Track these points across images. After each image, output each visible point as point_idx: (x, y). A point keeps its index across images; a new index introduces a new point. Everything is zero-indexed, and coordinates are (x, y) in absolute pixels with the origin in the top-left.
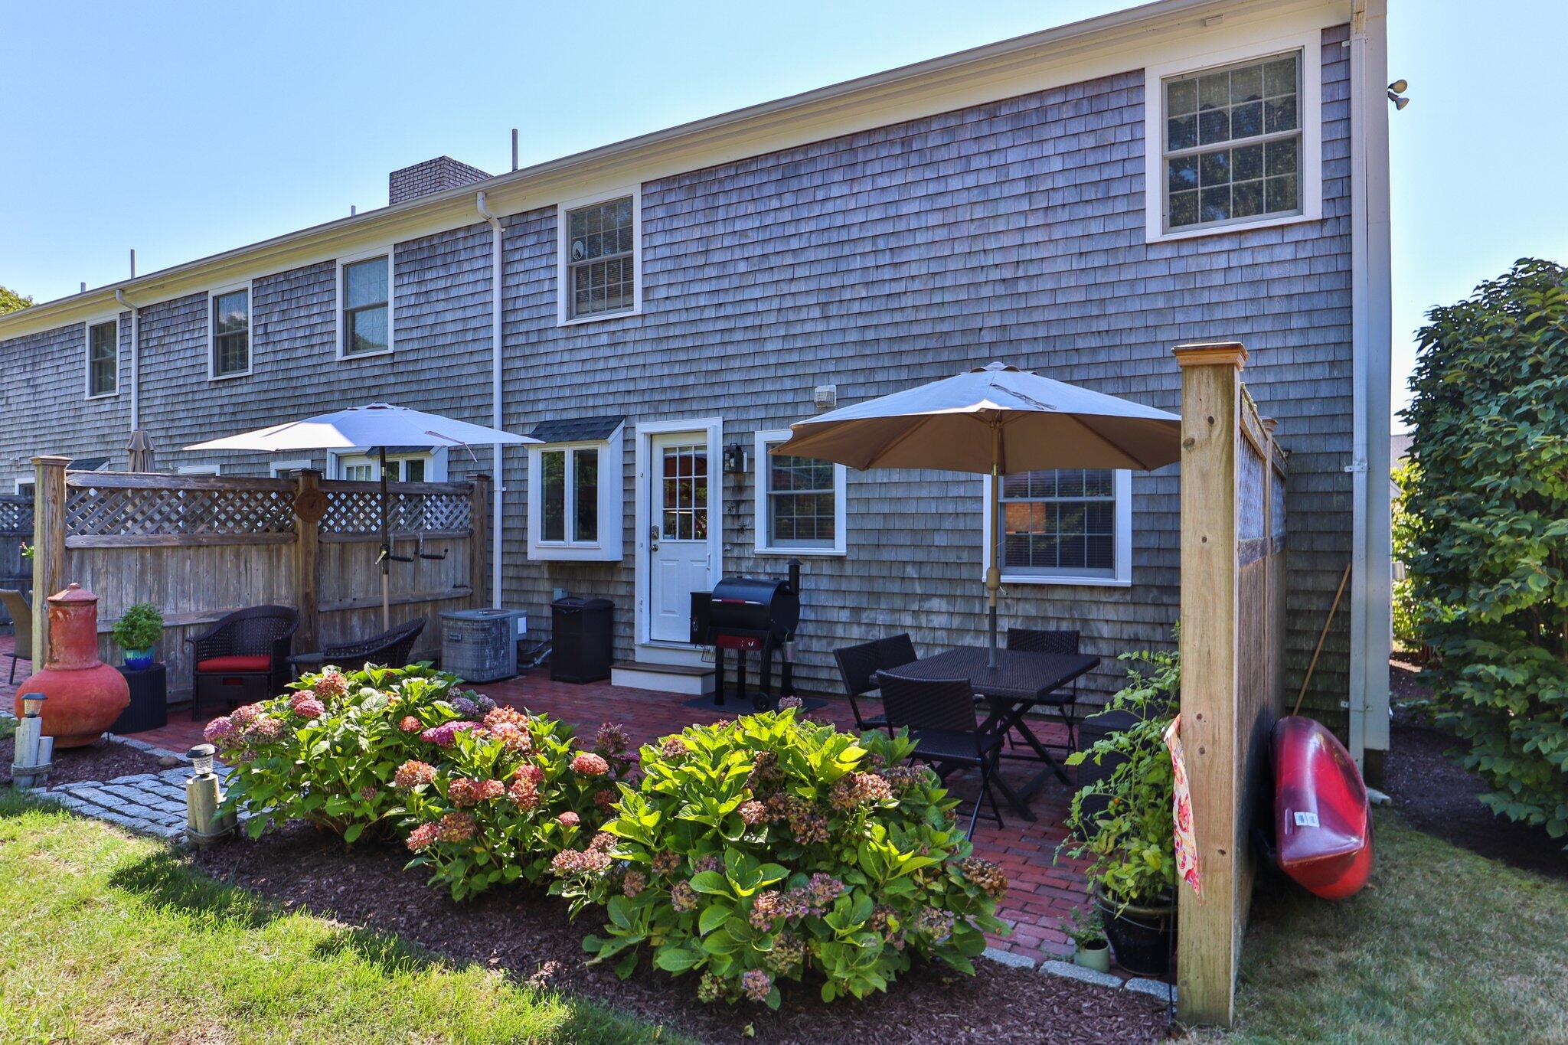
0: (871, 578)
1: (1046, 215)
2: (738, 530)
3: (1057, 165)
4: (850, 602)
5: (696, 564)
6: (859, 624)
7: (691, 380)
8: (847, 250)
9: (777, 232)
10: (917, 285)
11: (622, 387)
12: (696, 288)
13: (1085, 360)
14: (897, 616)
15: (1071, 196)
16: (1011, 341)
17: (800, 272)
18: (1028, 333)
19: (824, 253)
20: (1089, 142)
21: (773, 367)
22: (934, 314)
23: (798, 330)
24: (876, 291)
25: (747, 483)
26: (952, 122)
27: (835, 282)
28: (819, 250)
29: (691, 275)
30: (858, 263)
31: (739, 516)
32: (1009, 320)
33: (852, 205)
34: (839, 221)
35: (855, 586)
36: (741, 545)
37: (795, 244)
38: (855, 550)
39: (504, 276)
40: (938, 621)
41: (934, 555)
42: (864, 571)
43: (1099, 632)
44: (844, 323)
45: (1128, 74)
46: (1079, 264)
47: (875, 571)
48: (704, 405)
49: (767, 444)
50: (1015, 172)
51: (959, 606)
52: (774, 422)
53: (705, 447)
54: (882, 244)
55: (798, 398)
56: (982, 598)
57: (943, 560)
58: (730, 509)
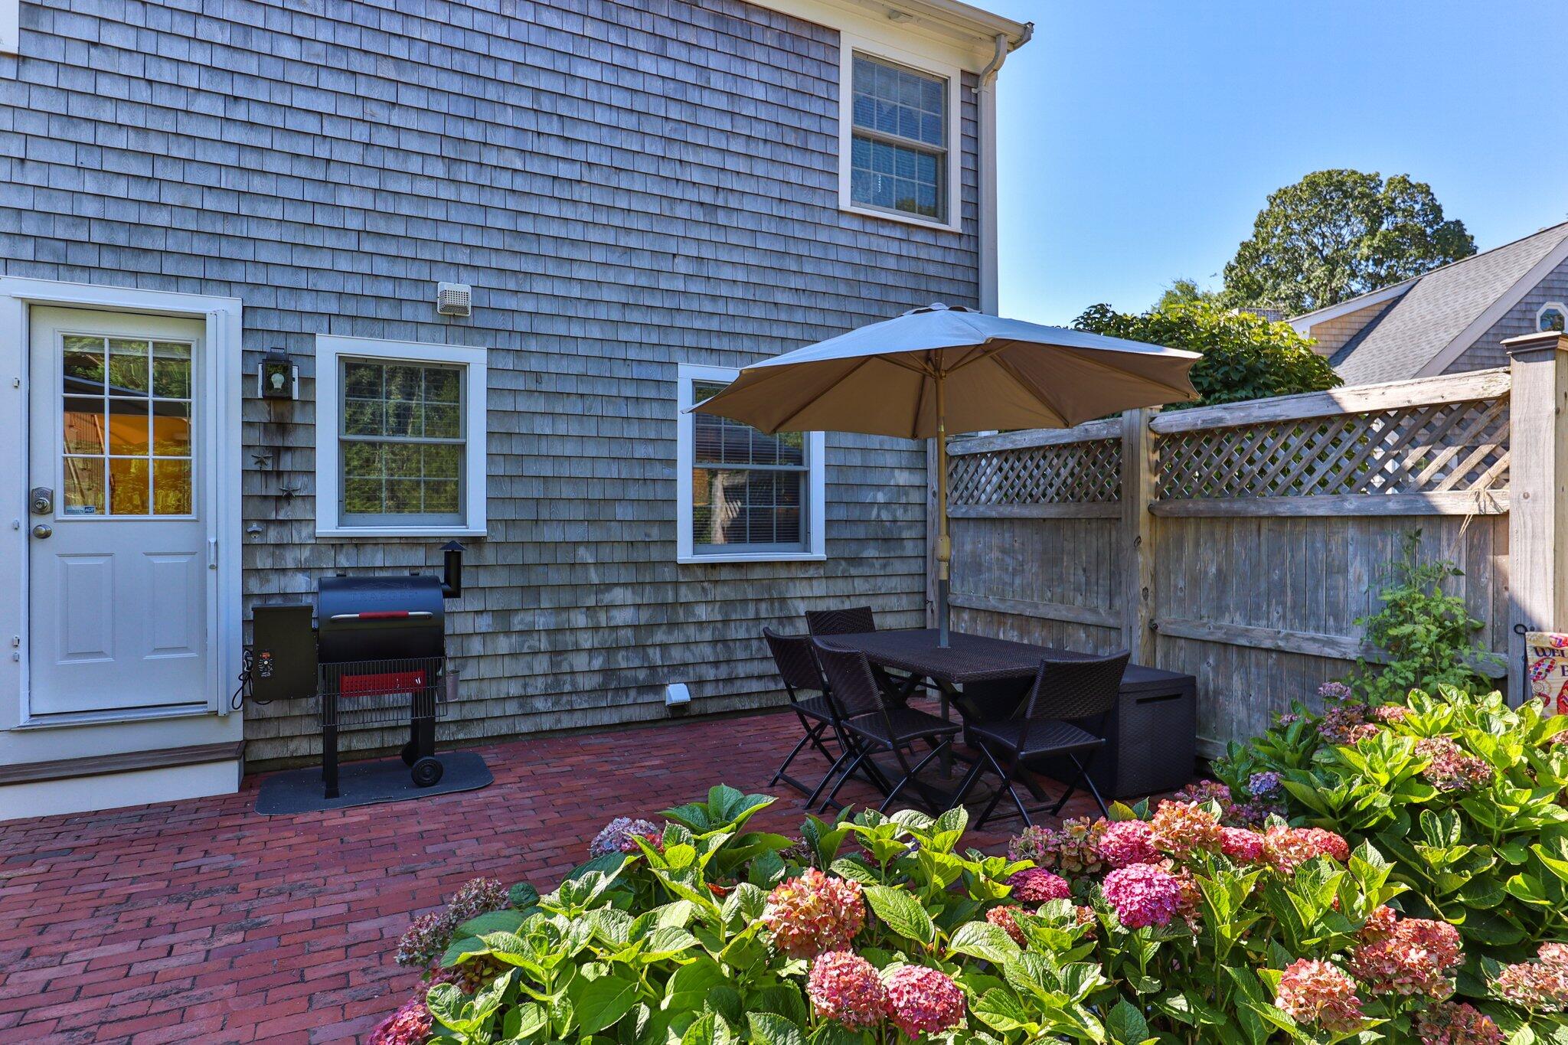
0: (525, 566)
1: (748, 145)
2: (277, 499)
3: (760, 93)
4: (495, 602)
5: (157, 561)
6: (508, 633)
7: (161, 218)
8: (492, 93)
10: (596, 177)
14: (564, 616)
15: (773, 134)
16: (709, 278)
17: (408, 97)
18: (727, 273)
19: (455, 84)
20: (790, 82)
21: (354, 235)
22: (617, 221)
23: (403, 186)
24: (535, 166)
25: (298, 418)
27: (471, 132)
28: (444, 76)
30: (508, 117)
31: (279, 474)
32: (707, 252)
33: (500, 31)
34: (480, 45)
35: (501, 579)
36: (282, 522)
37: (399, 49)
38: (501, 527)
40: (623, 617)
41: (617, 533)
42: (515, 558)
43: (797, 611)
44: (486, 199)
45: (825, 28)
46: (778, 210)
47: (531, 557)
48: (196, 270)
49: (341, 358)
50: (717, 82)
51: (649, 597)
52: (357, 323)
53: (187, 348)
54: (546, 104)
55: (405, 292)
56: (676, 584)
57: (627, 538)
58: (261, 461)
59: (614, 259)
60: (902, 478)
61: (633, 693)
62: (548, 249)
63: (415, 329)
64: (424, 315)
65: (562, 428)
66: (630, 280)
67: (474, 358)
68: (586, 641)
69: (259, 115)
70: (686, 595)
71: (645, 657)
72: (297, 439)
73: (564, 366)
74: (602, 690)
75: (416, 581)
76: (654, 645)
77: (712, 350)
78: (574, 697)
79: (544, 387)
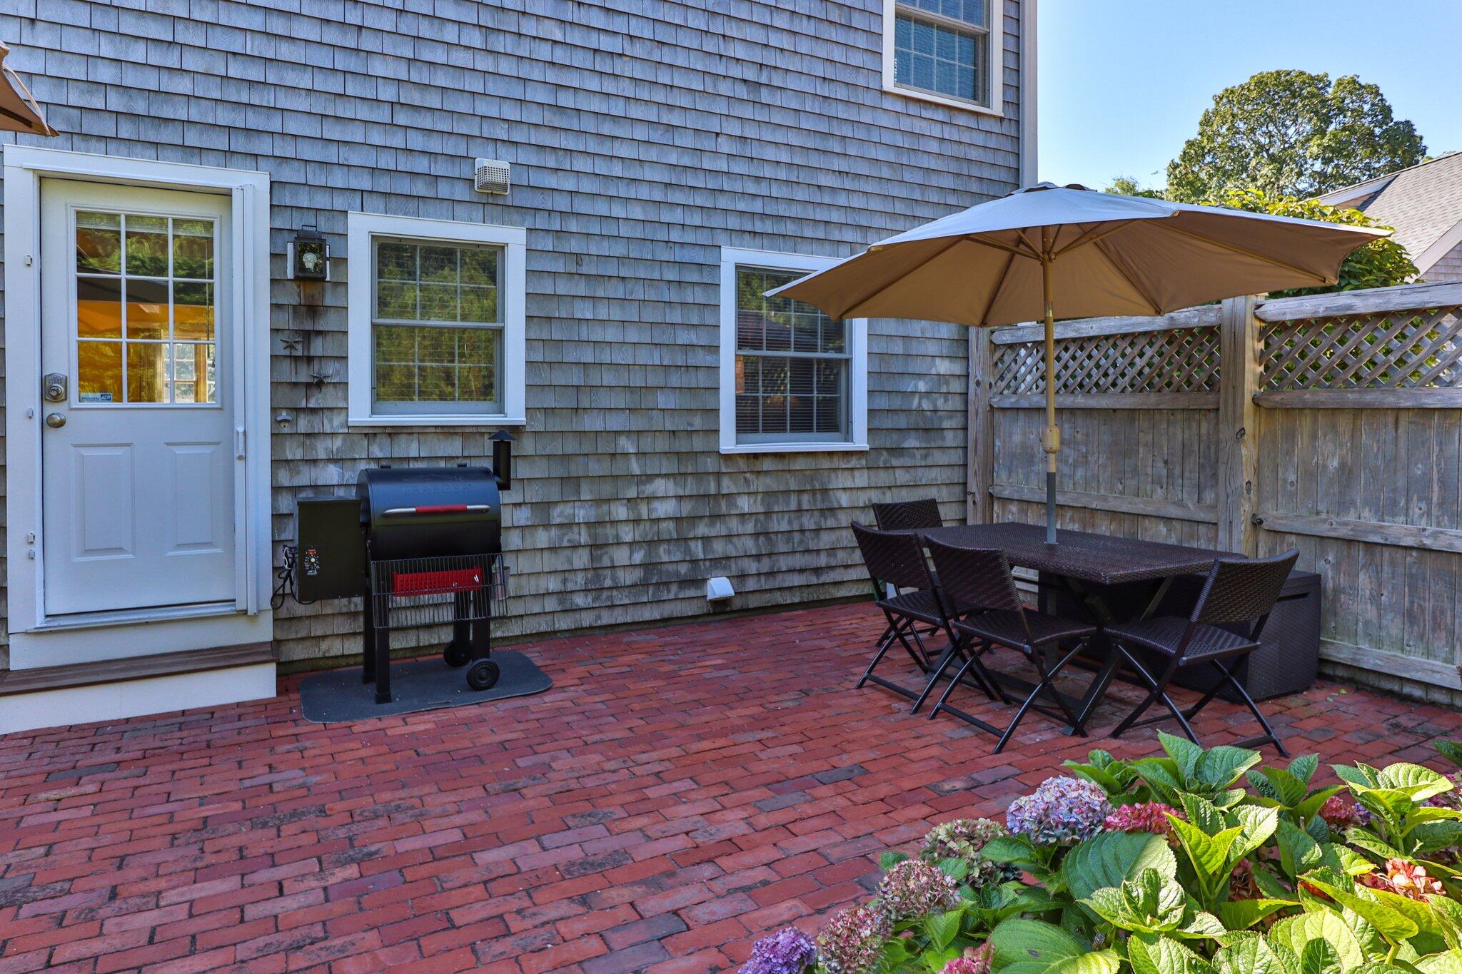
0: (565, 457)
1: (792, 21)
2: (308, 385)
4: (534, 494)
5: (179, 451)
6: (547, 526)
10: (638, 50)
14: (605, 508)
16: (752, 158)
18: (770, 154)
21: (387, 108)
22: (659, 97)
23: (439, 56)
24: (576, 38)
25: (329, 301)
31: (309, 359)
32: (750, 132)
35: (542, 470)
36: (313, 410)
38: (540, 416)
40: (665, 509)
41: (658, 422)
42: (555, 448)
43: (838, 502)
44: (526, 71)
46: (824, 90)
47: (571, 446)
48: (220, 142)
49: (374, 238)
51: (691, 488)
52: (390, 200)
53: (210, 225)
55: (440, 168)
56: (718, 475)
57: (669, 427)
58: (291, 346)
59: (656, 136)
60: (943, 367)
61: (674, 588)
62: (589, 125)
63: (451, 207)
64: (460, 192)
65: (603, 313)
66: (673, 158)
67: (513, 238)
68: (627, 534)
70: (728, 486)
71: (687, 551)
72: (328, 322)
73: (605, 248)
74: (644, 584)
75: (463, 472)
76: (696, 538)
77: (755, 233)
78: (615, 593)
79: (585, 270)
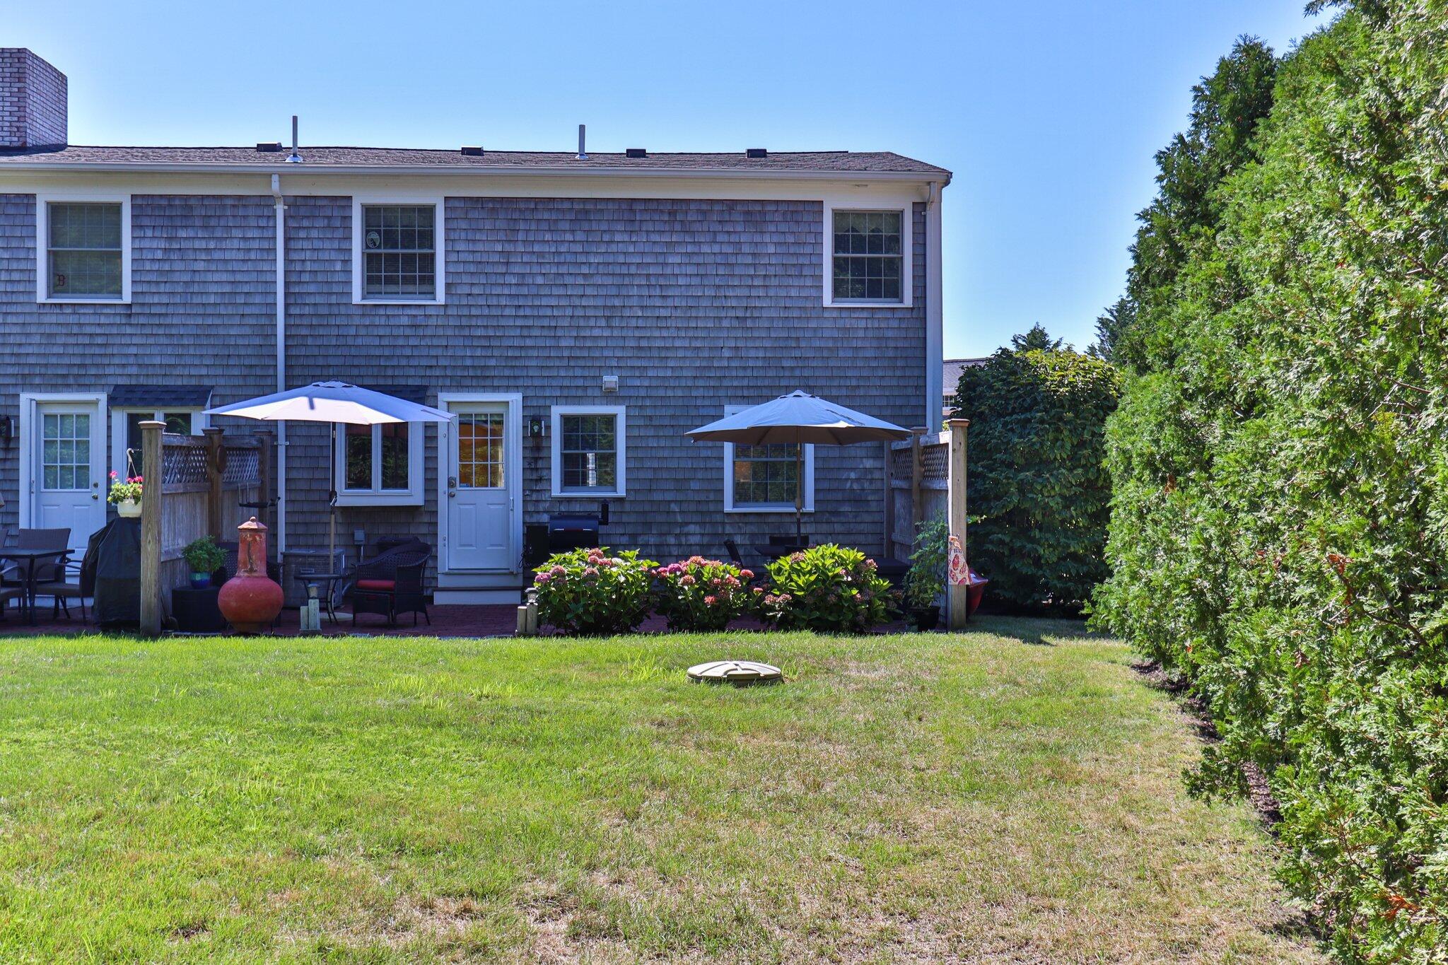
0: (645, 512)
1: (765, 280)
2: (536, 480)
3: (771, 249)
4: (630, 530)
5: (492, 507)
7: (493, 362)
8: (627, 281)
9: (569, 258)
10: (679, 313)
11: (424, 362)
12: (498, 291)
13: (787, 374)
14: (664, 538)
15: (780, 271)
16: (742, 357)
17: (589, 291)
18: (752, 354)
19: (609, 281)
20: (791, 239)
21: (567, 359)
22: (691, 334)
23: (587, 333)
24: (648, 313)
25: (544, 444)
26: (704, 207)
27: (617, 302)
28: (604, 277)
29: (493, 279)
30: (635, 291)
31: (537, 469)
32: (741, 344)
33: (631, 249)
34: (621, 259)
35: (633, 518)
36: (538, 491)
37: (585, 270)
38: (633, 493)
39: (287, 250)
41: (691, 496)
42: (639, 508)
44: (625, 333)
45: (813, 202)
46: (784, 314)
47: (647, 508)
48: (505, 383)
49: (562, 416)
50: (746, 249)
51: (708, 529)
52: (569, 400)
53: (502, 415)
54: (653, 281)
55: (588, 383)
56: (723, 524)
57: (696, 499)
58: (530, 464)
59: (689, 354)
60: (869, 464)
62: (654, 353)
63: (593, 400)
64: (597, 393)
65: (662, 443)
66: (698, 364)
67: (620, 411)
69: (528, 312)
70: (729, 529)
72: (544, 454)
73: (664, 412)
75: (589, 516)
77: (743, 397)
79: (654, 423)
